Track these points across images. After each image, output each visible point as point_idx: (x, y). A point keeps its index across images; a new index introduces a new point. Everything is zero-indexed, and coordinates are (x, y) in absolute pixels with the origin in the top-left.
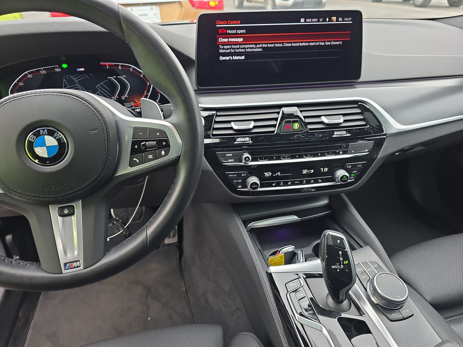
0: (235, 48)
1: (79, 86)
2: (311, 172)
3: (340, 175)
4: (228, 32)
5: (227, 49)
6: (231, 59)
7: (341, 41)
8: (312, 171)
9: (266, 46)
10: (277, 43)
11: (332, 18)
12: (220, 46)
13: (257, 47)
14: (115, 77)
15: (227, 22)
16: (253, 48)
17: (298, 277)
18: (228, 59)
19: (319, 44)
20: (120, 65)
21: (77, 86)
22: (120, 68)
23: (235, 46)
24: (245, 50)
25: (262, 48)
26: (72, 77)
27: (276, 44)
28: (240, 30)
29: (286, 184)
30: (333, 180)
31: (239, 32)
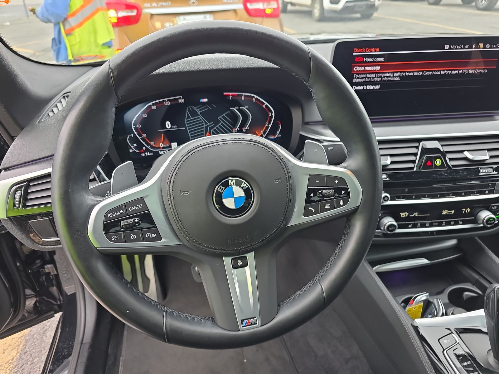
0: (371, 77)
1: (202, 118)
2: (451, 212)
3: (485, 217)
4: (365, 60)
5: (362, 78)
6: (365, 88)
7: (486, 69)
8: (453, 212)
9: (404, 74)
10: (417, 72)
11: (479, 44)
12: (355, 75)
13: (394, 76)
14: (237, 108)
15: (365, 50)
16: (390, 77)
17: (450, 332)
18: (361, 89)
19: (462, 72)
20: (243, 95)
21: (199, 118)
22: (243, 98)
23: (370, 75)
24: (380, 79)
25: (400, 76)
26: (195, 108)
27: (415, 73)
28: (378, 59)
29: (423, 226)
30: (475, 221)
31: (377, 60)
